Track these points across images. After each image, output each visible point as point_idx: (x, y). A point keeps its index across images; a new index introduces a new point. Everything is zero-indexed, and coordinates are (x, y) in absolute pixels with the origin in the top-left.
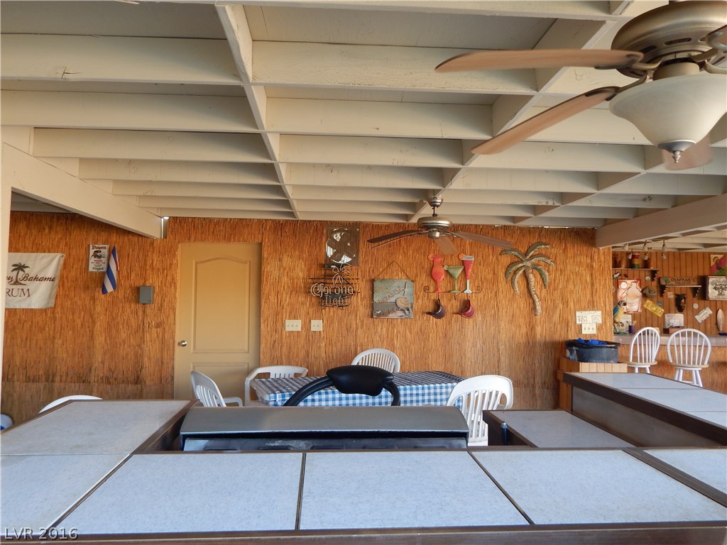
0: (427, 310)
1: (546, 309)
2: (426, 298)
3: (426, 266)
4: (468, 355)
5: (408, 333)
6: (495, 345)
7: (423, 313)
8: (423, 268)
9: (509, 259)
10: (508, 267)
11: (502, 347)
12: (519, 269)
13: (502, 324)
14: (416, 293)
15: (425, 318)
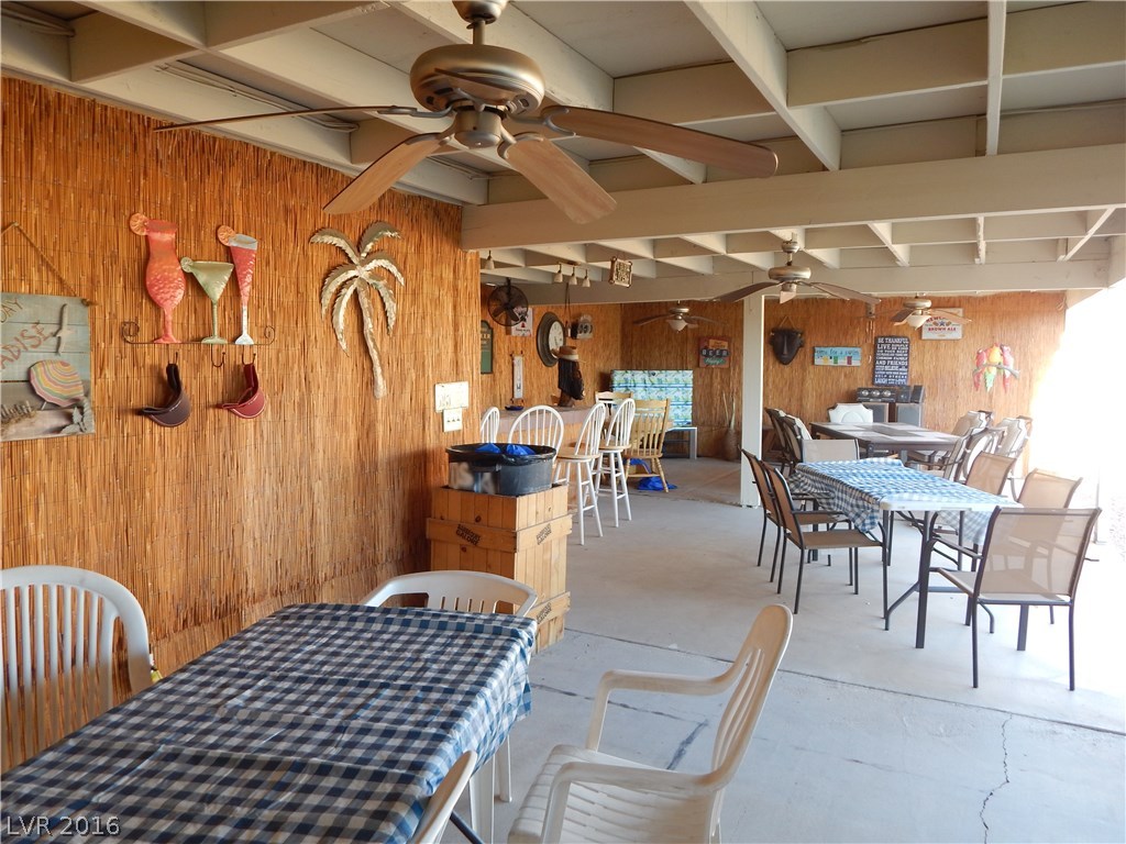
0: (134, 402)
1: (390, 384)
2: (128, 361)
3: (123, 253)
4: (249, 522)
5: (73, 485)
6: (305, 481)
7: (121, 412)
8: (115, 258)
9: (326, 255)
10: (327, 276)
11: (318, 486)
12: (344, 285)
13: (318, 426)
14: (95, 346)
15: (128, 429)
